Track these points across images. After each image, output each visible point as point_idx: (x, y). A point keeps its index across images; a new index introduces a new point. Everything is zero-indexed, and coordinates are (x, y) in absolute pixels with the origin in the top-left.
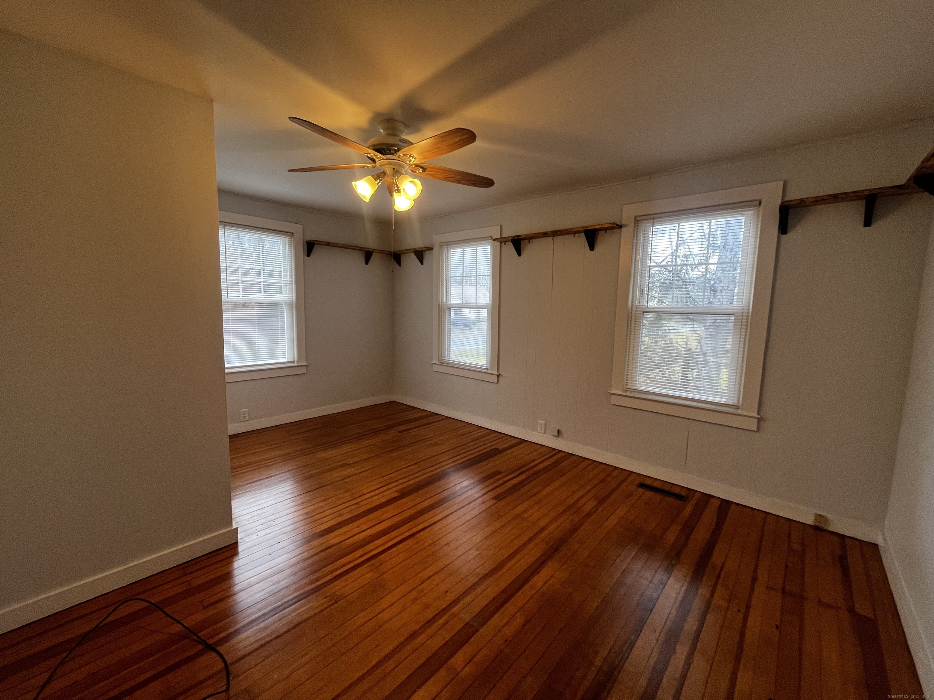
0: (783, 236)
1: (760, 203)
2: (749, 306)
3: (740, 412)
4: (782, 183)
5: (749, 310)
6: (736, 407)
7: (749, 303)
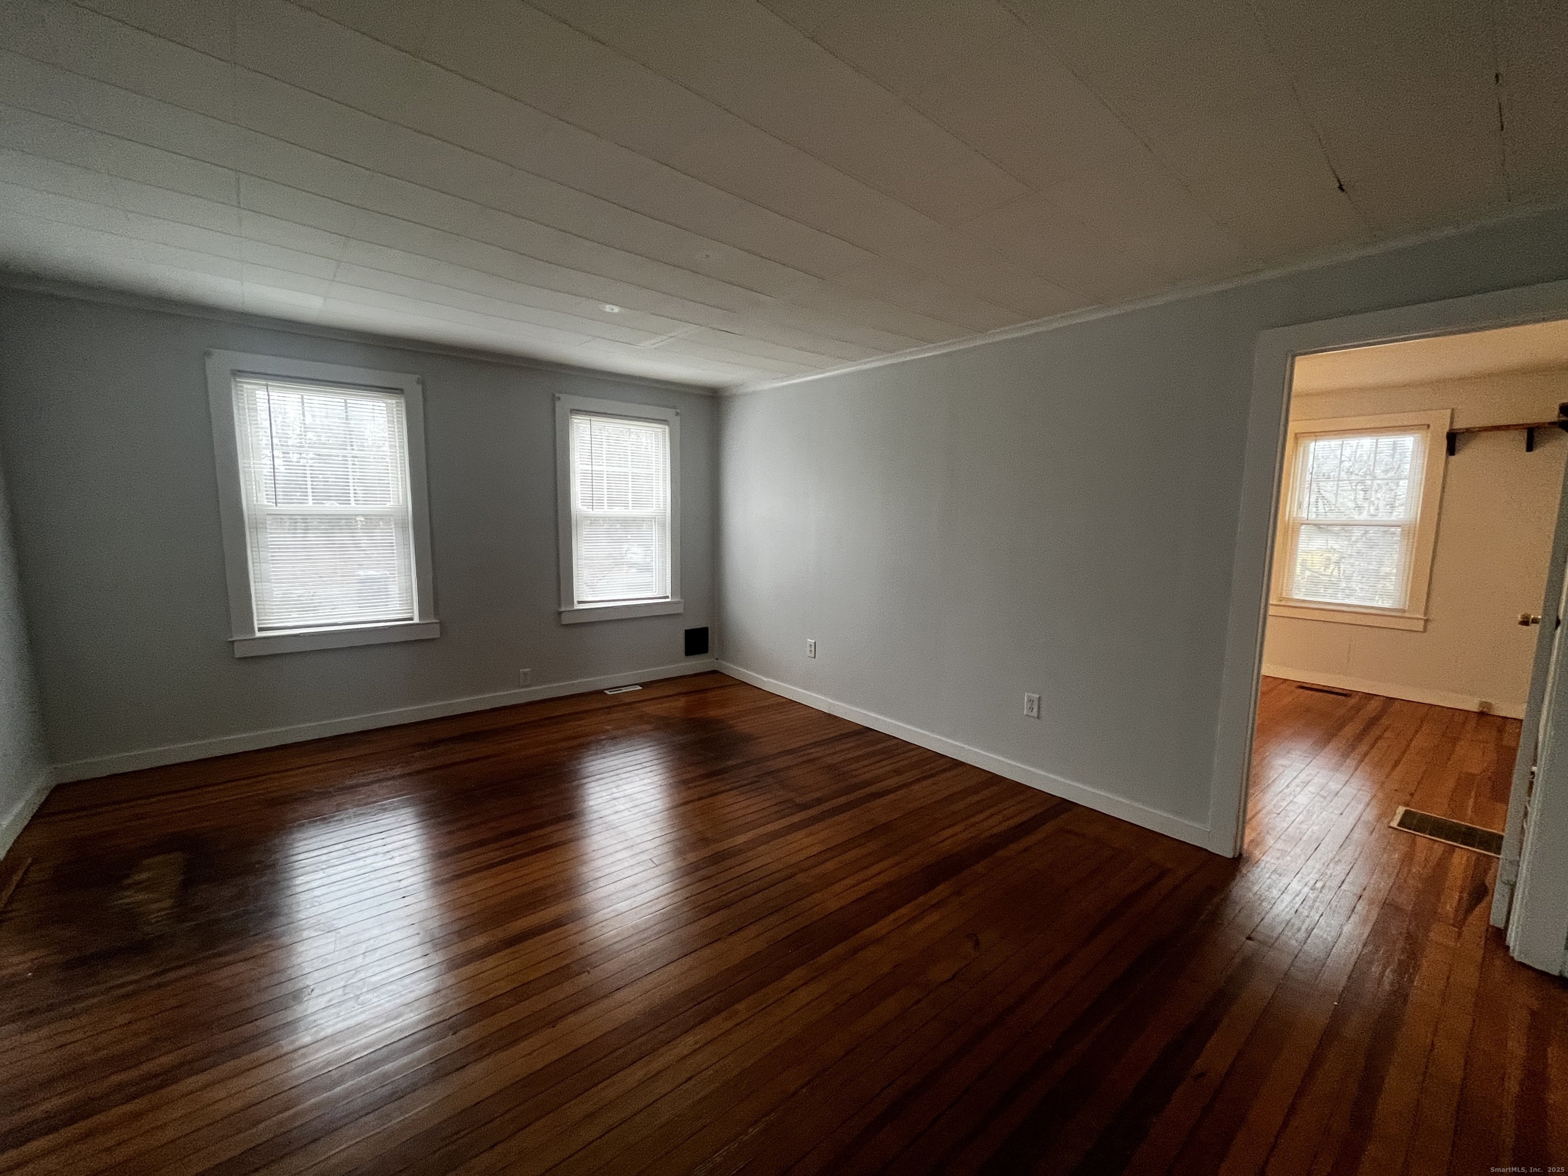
0: (1452, 458)
1: (1429, 426)
2: (1416, 518)
3: (1407, 615)
4: (1449, 411)
5: (1416, 521)
6: (1403, 611)
7: (1417, 515)
